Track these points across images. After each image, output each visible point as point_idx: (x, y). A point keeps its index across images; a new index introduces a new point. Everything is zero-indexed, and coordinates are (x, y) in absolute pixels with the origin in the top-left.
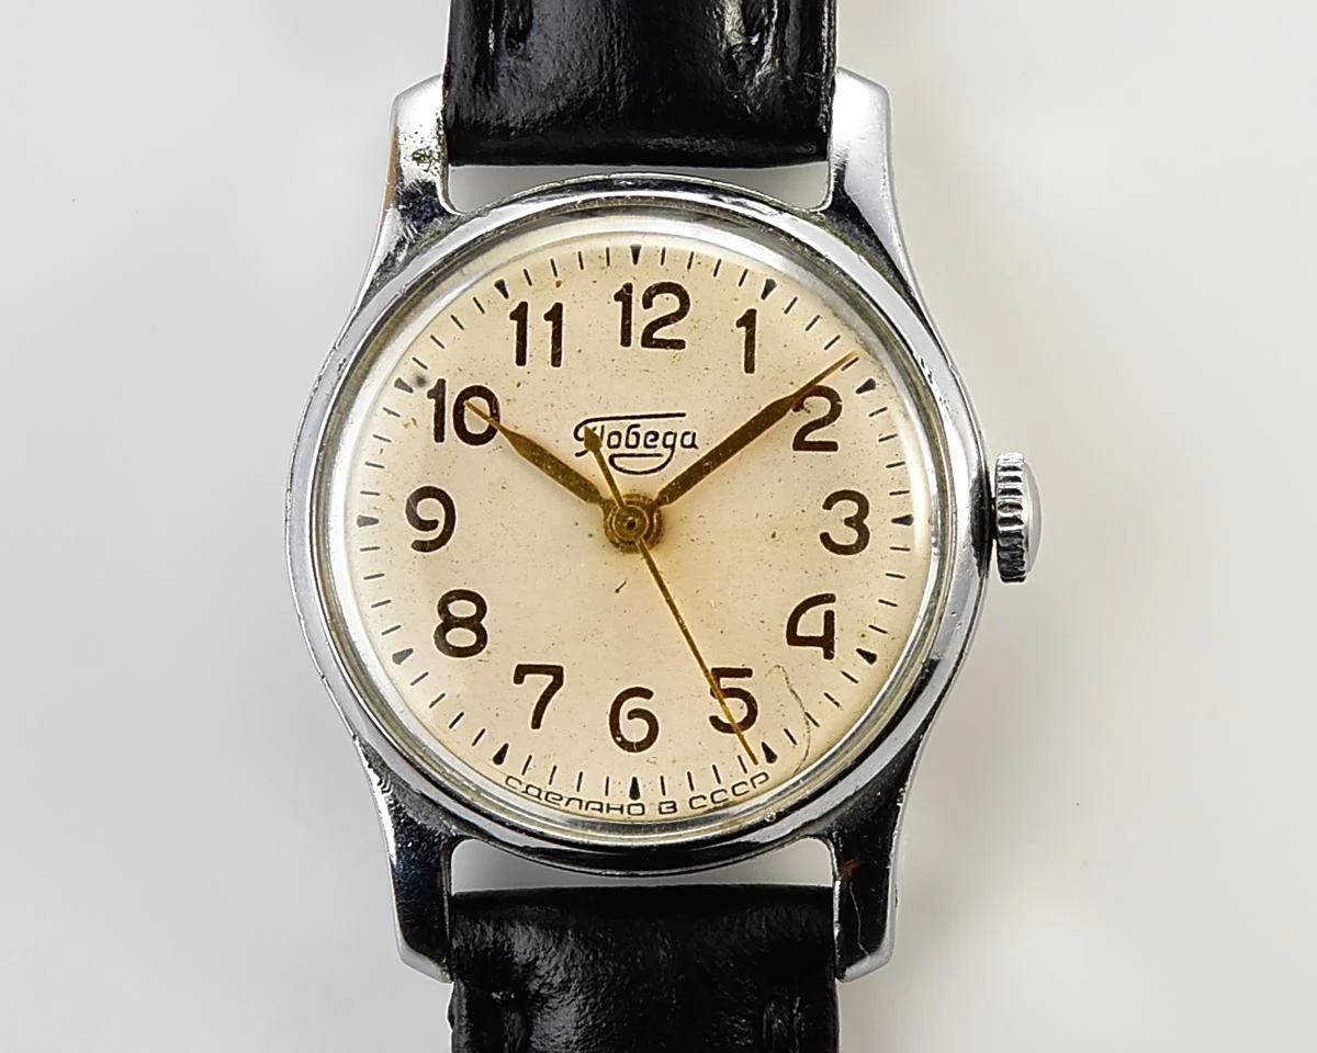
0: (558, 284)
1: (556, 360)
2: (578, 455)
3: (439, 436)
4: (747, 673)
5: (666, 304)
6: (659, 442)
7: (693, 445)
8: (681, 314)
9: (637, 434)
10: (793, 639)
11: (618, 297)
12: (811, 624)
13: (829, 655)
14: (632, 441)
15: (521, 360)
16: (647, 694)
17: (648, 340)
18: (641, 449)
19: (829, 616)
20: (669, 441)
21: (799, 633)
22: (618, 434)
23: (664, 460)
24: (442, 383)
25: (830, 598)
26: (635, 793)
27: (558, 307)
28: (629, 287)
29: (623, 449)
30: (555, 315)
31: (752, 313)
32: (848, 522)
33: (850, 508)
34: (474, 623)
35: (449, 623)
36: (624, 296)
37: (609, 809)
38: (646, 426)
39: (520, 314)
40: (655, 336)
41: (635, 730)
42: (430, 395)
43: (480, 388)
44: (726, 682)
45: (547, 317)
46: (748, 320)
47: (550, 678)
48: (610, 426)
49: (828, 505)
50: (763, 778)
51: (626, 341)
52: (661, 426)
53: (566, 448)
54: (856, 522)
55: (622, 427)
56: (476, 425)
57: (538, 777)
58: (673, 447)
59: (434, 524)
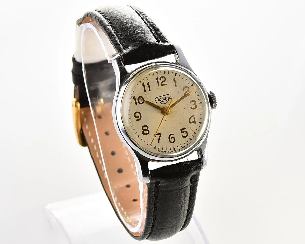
0: (147, 79)
1: (150, 90)
2: (156, 103)
3: (136, 104)
4: (185, 129)
5: (163, 79)
6: (166, 99)
7: (171, 98)
8: (165, 80)
9: (163, 98)
10: (190, 123)
11: (156, 80)
12: (192, 120)
13: (195, 124)
14: (163, 99)
15: (145, 91)
16: (173, 134)
17: (162, 85)
18: (164, 100)
19: (194, 118)
20: (168, 98)
21: (191, 122)
22: (161, 99)
23: (167, 101)
24: (134, 96)
25: (194, 116)
26: (174, 149)
27: (148, 83)
28: (157, 78)
29: (162, 101)
30: (148, 84)
31: (174, 78)
32: (194, 105)
33: (194, 103)
34: (147, 130)
35: (144, 130)
36: (157, 79)
37: (171, 152)
38: (164, 97)
39: (143, 84)
40: (162, 84)
41: (172, 140)
42: (133, 98)
43: (140, 96)
44: (183, 131)
45: (147, 84)
46: (174, 79)
47: (159, 135)
48: (159, 98)
49: (191, 103)
50: (191, 143)
51: (159, 86)
52: (166, 96)
53: (154, 102)
54: (195, 104)
55: (161, 98)
56: (141, 102)
57: (161, 149)
58: (168, 99)
59: (138, 117)
